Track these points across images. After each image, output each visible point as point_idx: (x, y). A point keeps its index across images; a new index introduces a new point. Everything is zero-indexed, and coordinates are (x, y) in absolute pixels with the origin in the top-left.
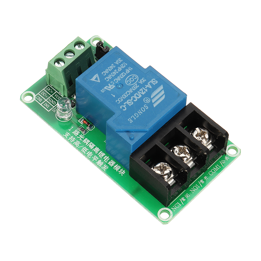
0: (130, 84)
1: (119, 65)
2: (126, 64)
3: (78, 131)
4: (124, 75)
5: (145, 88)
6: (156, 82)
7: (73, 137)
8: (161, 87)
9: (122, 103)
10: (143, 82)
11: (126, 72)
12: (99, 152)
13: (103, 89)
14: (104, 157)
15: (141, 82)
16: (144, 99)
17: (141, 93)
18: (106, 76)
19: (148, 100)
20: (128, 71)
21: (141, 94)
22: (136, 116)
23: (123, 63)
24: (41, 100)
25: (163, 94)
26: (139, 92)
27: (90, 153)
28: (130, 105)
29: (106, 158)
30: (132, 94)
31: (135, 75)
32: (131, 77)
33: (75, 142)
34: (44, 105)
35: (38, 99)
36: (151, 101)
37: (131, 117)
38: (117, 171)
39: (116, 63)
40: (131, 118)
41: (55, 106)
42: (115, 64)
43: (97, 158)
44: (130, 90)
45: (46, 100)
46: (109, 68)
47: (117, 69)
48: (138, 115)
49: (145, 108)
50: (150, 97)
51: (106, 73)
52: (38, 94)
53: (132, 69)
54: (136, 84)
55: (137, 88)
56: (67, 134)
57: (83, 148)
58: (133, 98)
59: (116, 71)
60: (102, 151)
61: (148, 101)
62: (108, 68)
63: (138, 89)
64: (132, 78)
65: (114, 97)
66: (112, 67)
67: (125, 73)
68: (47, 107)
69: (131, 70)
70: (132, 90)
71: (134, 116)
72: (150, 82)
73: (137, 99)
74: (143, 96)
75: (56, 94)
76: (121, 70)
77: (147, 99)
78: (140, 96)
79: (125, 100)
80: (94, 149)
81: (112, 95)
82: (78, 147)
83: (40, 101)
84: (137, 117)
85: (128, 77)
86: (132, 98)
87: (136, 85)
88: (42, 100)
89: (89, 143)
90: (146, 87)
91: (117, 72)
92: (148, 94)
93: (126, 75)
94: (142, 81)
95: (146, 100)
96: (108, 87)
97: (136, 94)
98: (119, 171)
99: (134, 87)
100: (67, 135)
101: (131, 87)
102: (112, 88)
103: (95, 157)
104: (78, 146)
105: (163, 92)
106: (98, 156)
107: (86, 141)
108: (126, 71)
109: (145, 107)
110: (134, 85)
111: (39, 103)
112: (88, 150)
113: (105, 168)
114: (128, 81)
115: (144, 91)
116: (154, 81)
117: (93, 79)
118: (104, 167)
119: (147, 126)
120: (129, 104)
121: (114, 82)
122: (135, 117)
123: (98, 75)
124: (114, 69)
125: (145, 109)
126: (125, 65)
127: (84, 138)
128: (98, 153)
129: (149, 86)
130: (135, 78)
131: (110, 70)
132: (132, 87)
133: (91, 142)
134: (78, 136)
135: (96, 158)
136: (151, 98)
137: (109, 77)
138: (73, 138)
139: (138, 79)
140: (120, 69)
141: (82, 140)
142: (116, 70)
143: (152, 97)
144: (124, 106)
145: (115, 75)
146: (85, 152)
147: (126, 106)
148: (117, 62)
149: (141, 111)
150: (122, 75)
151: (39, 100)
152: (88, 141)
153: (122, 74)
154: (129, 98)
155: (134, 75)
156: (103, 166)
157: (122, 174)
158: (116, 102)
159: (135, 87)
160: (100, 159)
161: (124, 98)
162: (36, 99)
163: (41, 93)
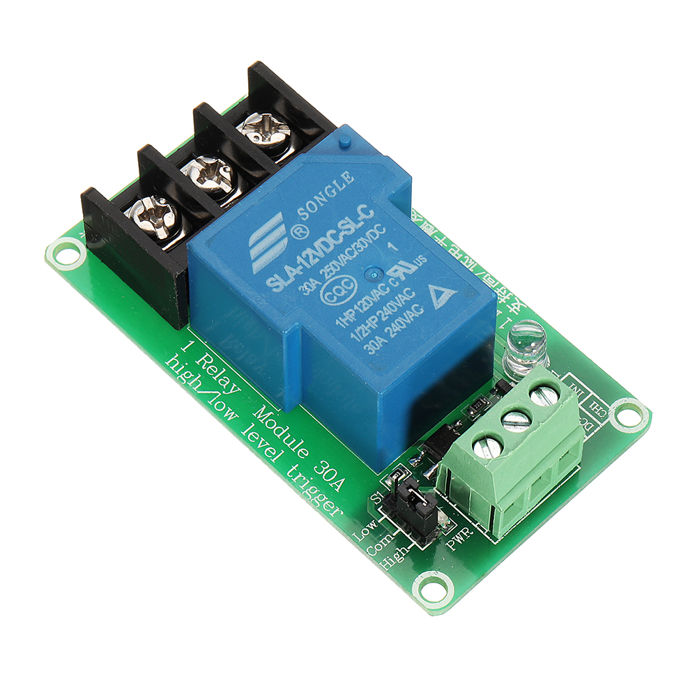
0: (345, 278)
1: (374, 333)
2: (352, 335)
4: (361, 304)
5: (304, 266)
6: (272, 282)
7: (500, 300)
8: (257, 266)
9: (369, 224)
10: (308, 283)
11: (354, 312)
13: (420, 265)
15: (313, 282)
16: (308, 234)
17: (316, 253)
18: (412, 301)
19: (298, 231)
20: (349, 316)
21: (314, 248)
22: (332, 190)
23: (362, 339)
24: (593, 407)
25: (255, 248)
26: (321, 254)
28: (346, 218)
30: (339, 249)
31: (328, 304)
32: (339, 299)
33: (493, 287)
34: (583, 392)
35: (601, 408)
36: (288, 229)
37: (344, 186)
39: (382, 340)
40: (346, 183)
42: (387, 336)
44: (345, 260)
45: (579, 405)
46: (402, 325)
47: (380, 322)
48: (327, 193)
49: (306, 210)
50: (291, 241)
51: (412, 311)
52: (603, 424)
53: (337, 322)
54: (327, 278)
55: (326, 267)
56: (515, 310)
58: (338, 239)
59: (383, 315)
61: (297, 229)
62: (405, 326)
63: (323, 262)
64: (339, 295)
65: (389, 243)
66: (395, 328)
67: (356, 311)
68: (574, 386)
69: (340, 318)
70: (339, 262)
71: (337, 190)
72: (289, 282)
73: (326, 237)
74: (309, 243)
76: (370, 319)
77: (298, 234)
78: (317, 244)
79: (360, 233)
81: (395, 249)
82: (485, 275)
83: (595, 403)
84: (329, 186)
85: (348, 299)
86: (341, 240)
87: (328, 274)
88: (591, 406)
90: (300, 267)
91: (380, 314)
92: (295, 247)
93: (355, 306)
94: (309, 286)
95: (301, 231)
96: (406, 271)
97: (328, 251)
99: (334, 270)
100: (515, 307)
101: (343, 270)
102: (395, 267)
104: (485, 277)
105: (253, 253)
108: (356, 316)
109: (305, 213)
110: (333, 276)
111: (598, 398)
114: (350, 288)
115: (307, 259)
116: (276, 284)
117: (448, 293)
119: (303, 163)
120: (350, 221)
121: (391, 287)
122: (334, 186)
123: (435, 304)
124: (388, 323)
125: (305, 208)
126: (356, 335)
129: (291, 271)
130: (329, 297)
131: (400, 319)
132: (339, 269)
136: (287, 238)
137: (402, 299)
139: (322, 292)
140: (372, 322)
142: (384, 319)
143: (285, 241)
144: (363, 216)
145: (387, 305)
146: (468, 260)
147: (359, 216)
148: (380, 342)
149: (317, 204)
150: (365, 303)
151: (598, 405)
153: (366, 306)
154: (349, 240)
155: (333, 303)
158: (384, 229)
159: (330, 269)
161: (362, 239)
162: (607, 409)
163: (593, 426)
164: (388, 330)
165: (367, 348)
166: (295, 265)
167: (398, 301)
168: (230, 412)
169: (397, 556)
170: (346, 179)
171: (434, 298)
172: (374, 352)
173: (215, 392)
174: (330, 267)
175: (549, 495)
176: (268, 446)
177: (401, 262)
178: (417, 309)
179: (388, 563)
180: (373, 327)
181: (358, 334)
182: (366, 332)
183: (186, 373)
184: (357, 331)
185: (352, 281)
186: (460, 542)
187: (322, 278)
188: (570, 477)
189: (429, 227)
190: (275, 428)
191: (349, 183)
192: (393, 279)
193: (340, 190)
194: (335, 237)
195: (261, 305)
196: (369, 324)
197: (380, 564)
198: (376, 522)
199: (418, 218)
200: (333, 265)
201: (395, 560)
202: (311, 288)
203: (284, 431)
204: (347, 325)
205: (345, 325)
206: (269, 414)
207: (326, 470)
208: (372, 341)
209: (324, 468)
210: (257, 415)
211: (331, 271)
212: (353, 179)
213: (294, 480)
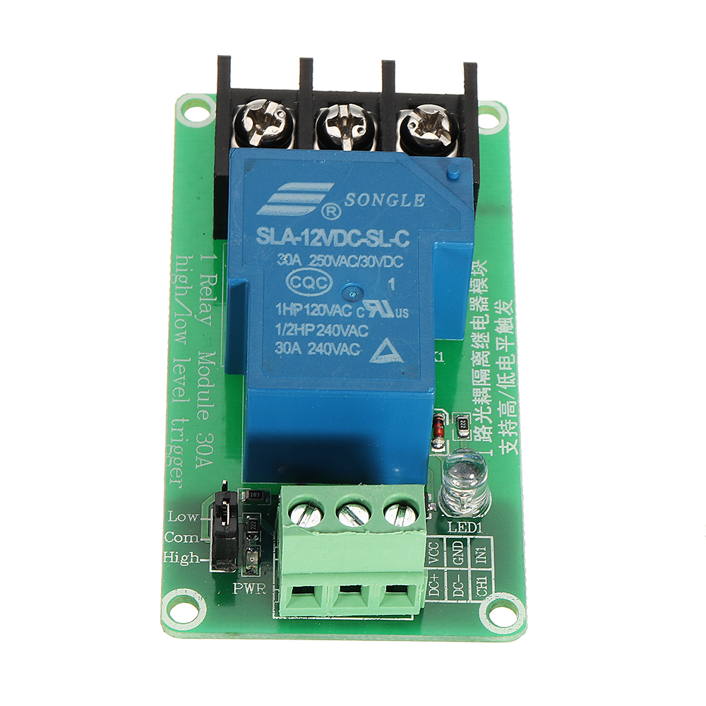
0: (326, 277)
1: (299, 338)
2: (279, 326)
3: (474, 434)
4: (315, 307)
5: (303, 240)
6: (263, 232)
7: (501, 431)
8: (266, 210)
9: (394, 250)
10: (291, 256)
11: (301, 308)
12: (480, 350)
13: (398, 317)
14: (481, 332)
15: (296, 259)
16: (335, 219)
17: (324, 238)
18: (358, 340)
19: (330, 210)
21: (327, 234)
22: (395, 200)
23: (283, 334)
24: (480, 581)
25: (281, 194)
26: (328, 243)
27: (502, 363)
28: (381, 231)
29: (478, 325)
30: (347, 251)
31: (288, 285)
32: (302, 289)
33: (509, 415)
34: (485, 562)
35: (486, 588)
36: (324, 201)
37: (409, 205)
38: (487, 279)
39: (298, 349)
40: (413, 204)
41: (464, 537)
42: (305, 348)
43: (500, 341)
44: (341, 262)
45: (470, 569)
46: (328, 351)
47: (312, 334)
48: (388, 199)
49: (356, 199)
50: (317, 212)
51: (349, 347)
52: (472, 602)
53: (279, 305)
54: (311, 264)
55: (320, 256)
56: (505, 449)
57: (505, 387)
58: (356, 242)
59: (321, 331)
60: (472, 345)
61: (332, 208)
62: (329, 353)
63: (323, 250)
64: (305, 285)
65: (393, 279)
66: (321, 349)
67: (305, 310)
68: (483, 551)
69: (284, 304)
70: (336, 260)
71: (399, 204)
72: (277, 243)
73: (348, 232)
74: (328, 227)
75: (430, 563)
76: (307, 325)
77: (328, 212)
78: (334, 232)
79: (379, 252)
80: (484, 365)
81: (393, 287)
82: (514, 400)
83: (485, 578)
84: (396, 195)
85: (308, 295)
86: (357, 245)
87: (315, 263)
88: (478, 579)
89: (481, 387)
90: (299, 239)
91: (321, 328)
94: (289, 259)
95: (333, 212)
96: (381, 311)
97: (337, 244)
98: (483, 275)
99: (324, 263)
100: (507, 447)
101: (331, 270)
102: (376, 302)
103: (500, 346)
104: (510, 402)
105: (276, 197)
106: (492, 344)
107: (481, 396)
108: (299, 313)
109: (352, 201)
110: (318, 267)
111: (493, 577)
112: (498, 375)
113: (506, 306)
114: (320, 288)
115: (312, 237)
116: (265, 236)
117: (395, 357)
118: (504, 309)
120: (381, 236)
121: (354, 315)
122: (400, 198)
123: (374, 357)
124: (318, 340)
125: (357, 197)
126: (282, 328)
127: (478, 406)
128: (485, 349)
129: (289, 236)
130: (295, 280)
131: (331, 345)
132: (328, 266)
133: (474, 384)
134: (486, 423)
135: (500, 344)
136: (315, 208)
137: (353, 330)
138: (504, 427)
139: (294, 271)
140: (306, 329)
141: (488, 407)
142: (318, 334)
143: (312, 209)
144: (396, 240)
145: (334, 326)
146: (511, 377)
147: (393, 237)
148: (294, 349)
149: (371, 201)
150: (319, 310)
151: (486, 583)
152: (477, 393)
153: (316, 312)
154: (364, 250)
155: (293, 288)
156: (504, 315)
157: (483, 264)
158: (402, 265)
159: (321, 259)
160: (494, 335)
161: (375, 258)
162: (490, 592)
163: (462, 595)
164: (312, 346)
165: (279, 345)
166: (296, 234)
167: (347, 330)
168: (183, 335)
169: (185, 558)
170: (417, 199)
171: (379, 351)
172: (280, 353)
173: (188, 310)
174: (323, 258)
175: (362, 619)
176: (182, 386)
177: (385, 302)
178: (355, 349)
179: (172, 557)
180: (303, 333)
181: (285, 329)
182: (293, 332)
183: (184, 276)
184: (286, 325)
185: (328, 282)
186: (247, 591)
187: (306, 262)
188: (396, 619)
189: (509, 324)
190: (204, 377)
191: (416, 205)
192: (363, 310)
193: (403, 205)
194: (355, 238)
195: (234, 242)
196: (302, 329)
197: (165, 553)
198: (199, 518)
199: (509, 310)
200: (328, 259)
201: (180, 559)
202: (289, 262)
203: (208, 386)
204: (284, 314)
205: (282, 313)
206: (211, 362)
207: (205, 443)
208: (289, 343)
209: (206, 440)
210: (201, 356)
211: (320, 262)
212: (422, 205)
213: (173, 430)
